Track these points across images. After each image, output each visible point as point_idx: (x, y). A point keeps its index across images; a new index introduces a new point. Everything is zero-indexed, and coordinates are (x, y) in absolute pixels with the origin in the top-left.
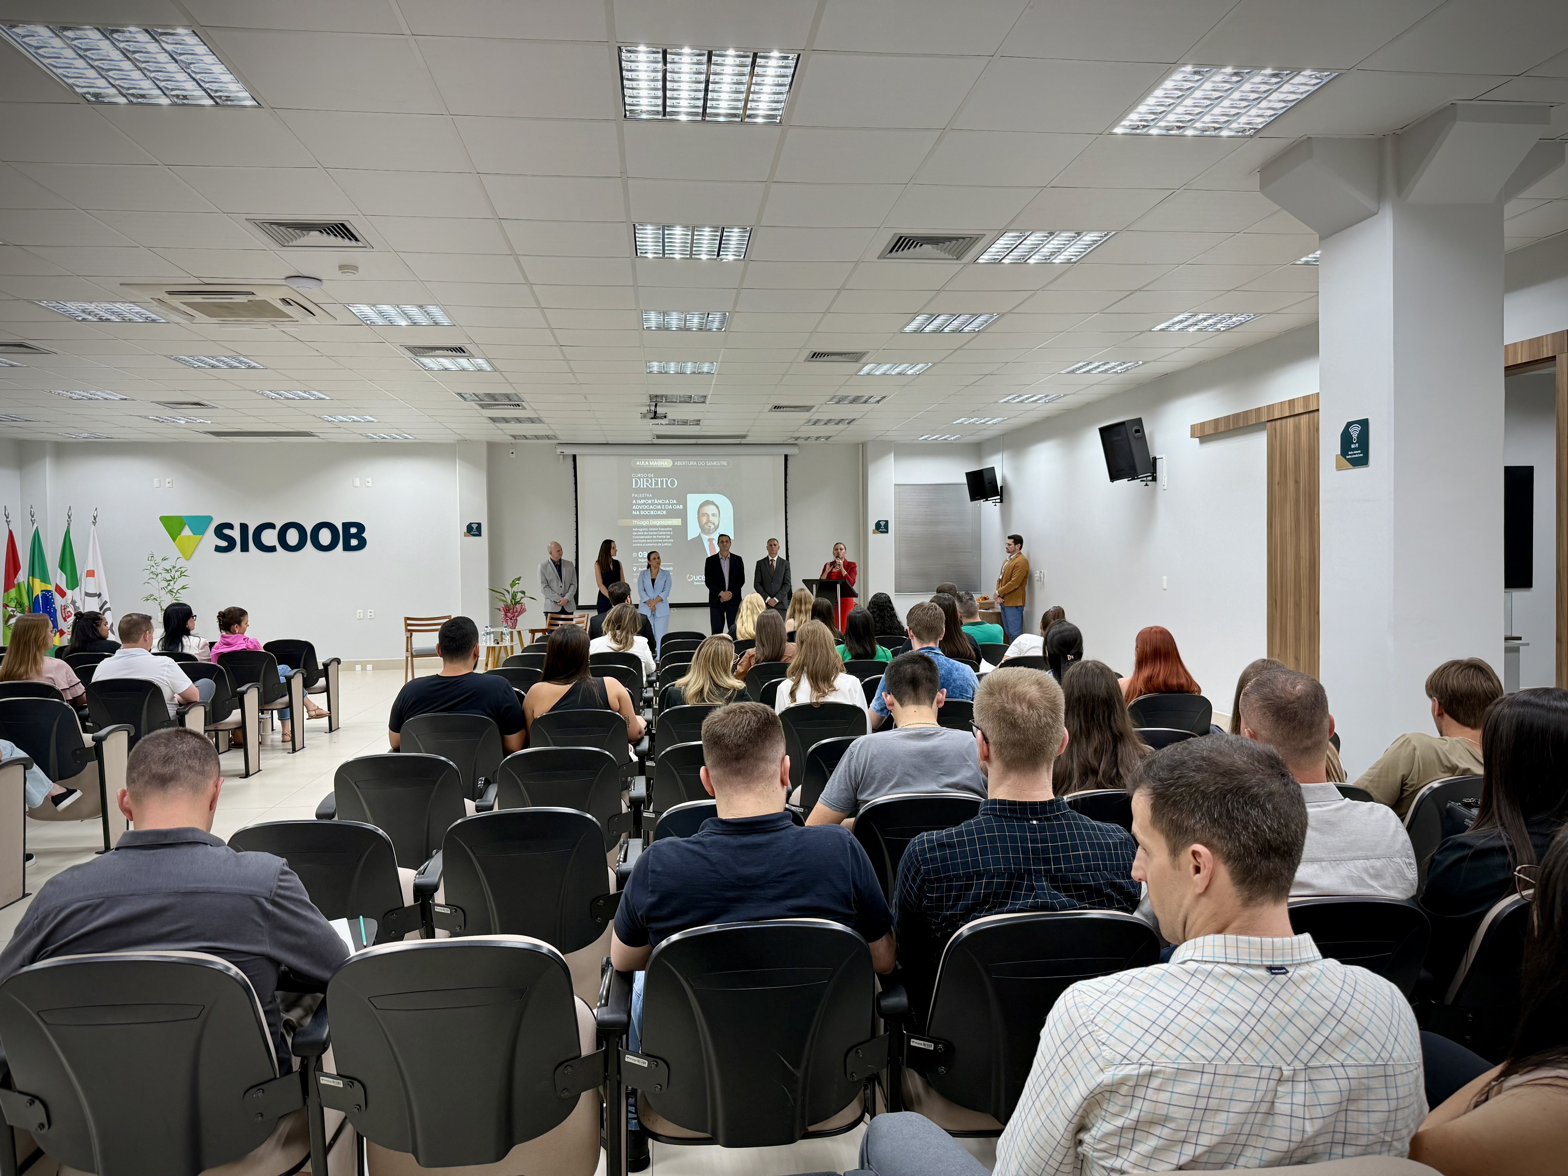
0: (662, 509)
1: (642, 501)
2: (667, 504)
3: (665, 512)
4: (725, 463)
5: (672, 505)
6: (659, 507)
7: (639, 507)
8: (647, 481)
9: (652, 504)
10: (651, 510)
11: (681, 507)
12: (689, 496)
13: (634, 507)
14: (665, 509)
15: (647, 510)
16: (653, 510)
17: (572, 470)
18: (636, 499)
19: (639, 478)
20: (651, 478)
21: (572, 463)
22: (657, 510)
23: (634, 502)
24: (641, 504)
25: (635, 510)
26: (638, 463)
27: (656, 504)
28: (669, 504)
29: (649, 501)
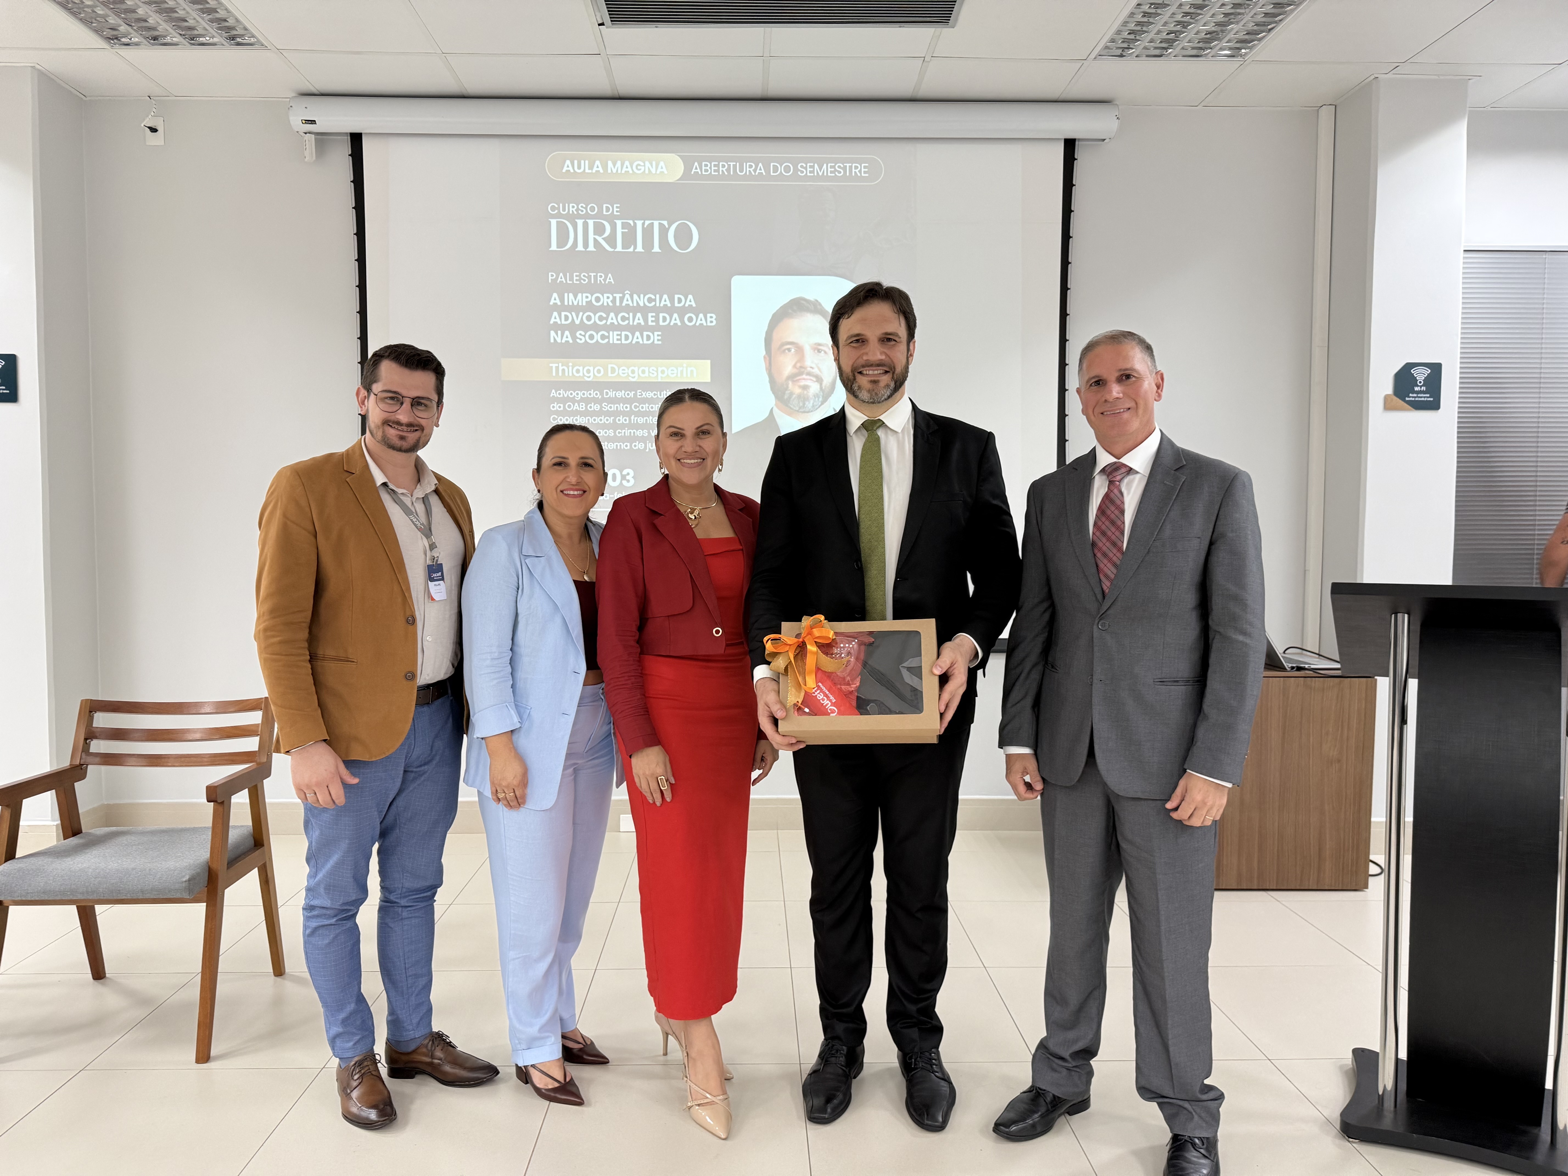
0: (647, 328)
1: (582, 299)
2: (665, 309)
3: (656, 338)
4: (860, 170)
5: (682, 312)
6: (639, 319)
7: (573, 316)
8: (599, 230)
9: (617, 310)
10: (613, 327)
11: (711, 320)
12: (737, 282)
13: (555, 318)
14: (657, 328)
15: (596, 328)
16: (619, 328)
17: (350, 189)
18: (563, 289)
19: (572, 218)
20: (611, 220)
21: (347, 164)
22: (632, 329)
23: (555, 299)
24: (577, 309)
25: (557, 327)
26: (568, 166)
27: (628, 309)
28: (670, 310)
29: (606, 299)
